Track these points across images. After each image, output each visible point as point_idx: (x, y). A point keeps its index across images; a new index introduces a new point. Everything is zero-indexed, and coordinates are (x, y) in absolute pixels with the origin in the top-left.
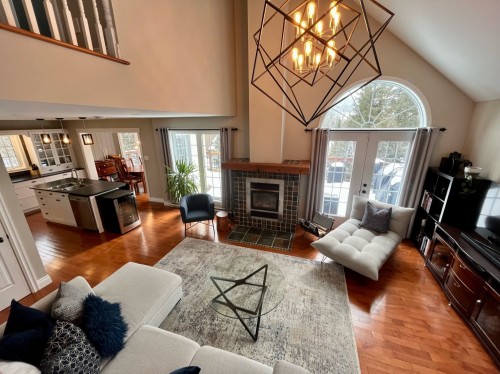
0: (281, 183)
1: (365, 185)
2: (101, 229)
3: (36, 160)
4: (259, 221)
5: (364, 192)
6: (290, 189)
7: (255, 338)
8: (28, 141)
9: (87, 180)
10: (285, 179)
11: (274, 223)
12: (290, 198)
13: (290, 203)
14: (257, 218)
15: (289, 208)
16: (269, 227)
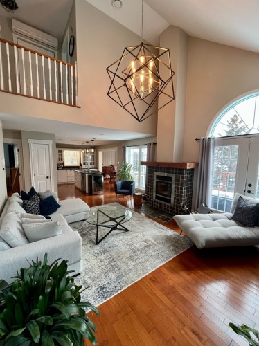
0: (173, 176)
1: (250, 185)
2: (87, 192)
3: (82, 163)
4: (160, 204)
5: (249, 192)
6: (179, 181)
7: (97, 243)
8: (82, 154)
9: (98, 172)
10: (176, 173)
11: (168, 206)
12: (178, 188)
13: (178, 192)
14: (159, 201)
15: (178, 195)
16: (165, 209)
